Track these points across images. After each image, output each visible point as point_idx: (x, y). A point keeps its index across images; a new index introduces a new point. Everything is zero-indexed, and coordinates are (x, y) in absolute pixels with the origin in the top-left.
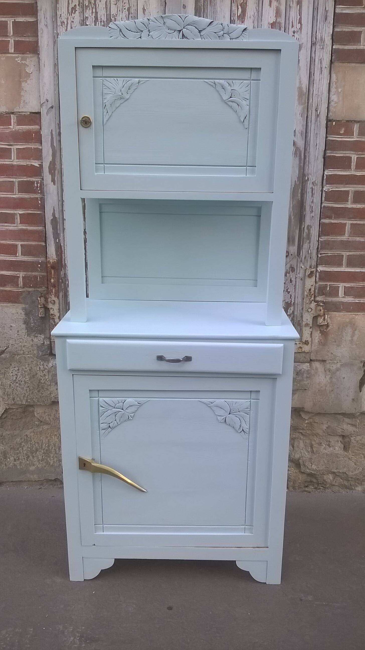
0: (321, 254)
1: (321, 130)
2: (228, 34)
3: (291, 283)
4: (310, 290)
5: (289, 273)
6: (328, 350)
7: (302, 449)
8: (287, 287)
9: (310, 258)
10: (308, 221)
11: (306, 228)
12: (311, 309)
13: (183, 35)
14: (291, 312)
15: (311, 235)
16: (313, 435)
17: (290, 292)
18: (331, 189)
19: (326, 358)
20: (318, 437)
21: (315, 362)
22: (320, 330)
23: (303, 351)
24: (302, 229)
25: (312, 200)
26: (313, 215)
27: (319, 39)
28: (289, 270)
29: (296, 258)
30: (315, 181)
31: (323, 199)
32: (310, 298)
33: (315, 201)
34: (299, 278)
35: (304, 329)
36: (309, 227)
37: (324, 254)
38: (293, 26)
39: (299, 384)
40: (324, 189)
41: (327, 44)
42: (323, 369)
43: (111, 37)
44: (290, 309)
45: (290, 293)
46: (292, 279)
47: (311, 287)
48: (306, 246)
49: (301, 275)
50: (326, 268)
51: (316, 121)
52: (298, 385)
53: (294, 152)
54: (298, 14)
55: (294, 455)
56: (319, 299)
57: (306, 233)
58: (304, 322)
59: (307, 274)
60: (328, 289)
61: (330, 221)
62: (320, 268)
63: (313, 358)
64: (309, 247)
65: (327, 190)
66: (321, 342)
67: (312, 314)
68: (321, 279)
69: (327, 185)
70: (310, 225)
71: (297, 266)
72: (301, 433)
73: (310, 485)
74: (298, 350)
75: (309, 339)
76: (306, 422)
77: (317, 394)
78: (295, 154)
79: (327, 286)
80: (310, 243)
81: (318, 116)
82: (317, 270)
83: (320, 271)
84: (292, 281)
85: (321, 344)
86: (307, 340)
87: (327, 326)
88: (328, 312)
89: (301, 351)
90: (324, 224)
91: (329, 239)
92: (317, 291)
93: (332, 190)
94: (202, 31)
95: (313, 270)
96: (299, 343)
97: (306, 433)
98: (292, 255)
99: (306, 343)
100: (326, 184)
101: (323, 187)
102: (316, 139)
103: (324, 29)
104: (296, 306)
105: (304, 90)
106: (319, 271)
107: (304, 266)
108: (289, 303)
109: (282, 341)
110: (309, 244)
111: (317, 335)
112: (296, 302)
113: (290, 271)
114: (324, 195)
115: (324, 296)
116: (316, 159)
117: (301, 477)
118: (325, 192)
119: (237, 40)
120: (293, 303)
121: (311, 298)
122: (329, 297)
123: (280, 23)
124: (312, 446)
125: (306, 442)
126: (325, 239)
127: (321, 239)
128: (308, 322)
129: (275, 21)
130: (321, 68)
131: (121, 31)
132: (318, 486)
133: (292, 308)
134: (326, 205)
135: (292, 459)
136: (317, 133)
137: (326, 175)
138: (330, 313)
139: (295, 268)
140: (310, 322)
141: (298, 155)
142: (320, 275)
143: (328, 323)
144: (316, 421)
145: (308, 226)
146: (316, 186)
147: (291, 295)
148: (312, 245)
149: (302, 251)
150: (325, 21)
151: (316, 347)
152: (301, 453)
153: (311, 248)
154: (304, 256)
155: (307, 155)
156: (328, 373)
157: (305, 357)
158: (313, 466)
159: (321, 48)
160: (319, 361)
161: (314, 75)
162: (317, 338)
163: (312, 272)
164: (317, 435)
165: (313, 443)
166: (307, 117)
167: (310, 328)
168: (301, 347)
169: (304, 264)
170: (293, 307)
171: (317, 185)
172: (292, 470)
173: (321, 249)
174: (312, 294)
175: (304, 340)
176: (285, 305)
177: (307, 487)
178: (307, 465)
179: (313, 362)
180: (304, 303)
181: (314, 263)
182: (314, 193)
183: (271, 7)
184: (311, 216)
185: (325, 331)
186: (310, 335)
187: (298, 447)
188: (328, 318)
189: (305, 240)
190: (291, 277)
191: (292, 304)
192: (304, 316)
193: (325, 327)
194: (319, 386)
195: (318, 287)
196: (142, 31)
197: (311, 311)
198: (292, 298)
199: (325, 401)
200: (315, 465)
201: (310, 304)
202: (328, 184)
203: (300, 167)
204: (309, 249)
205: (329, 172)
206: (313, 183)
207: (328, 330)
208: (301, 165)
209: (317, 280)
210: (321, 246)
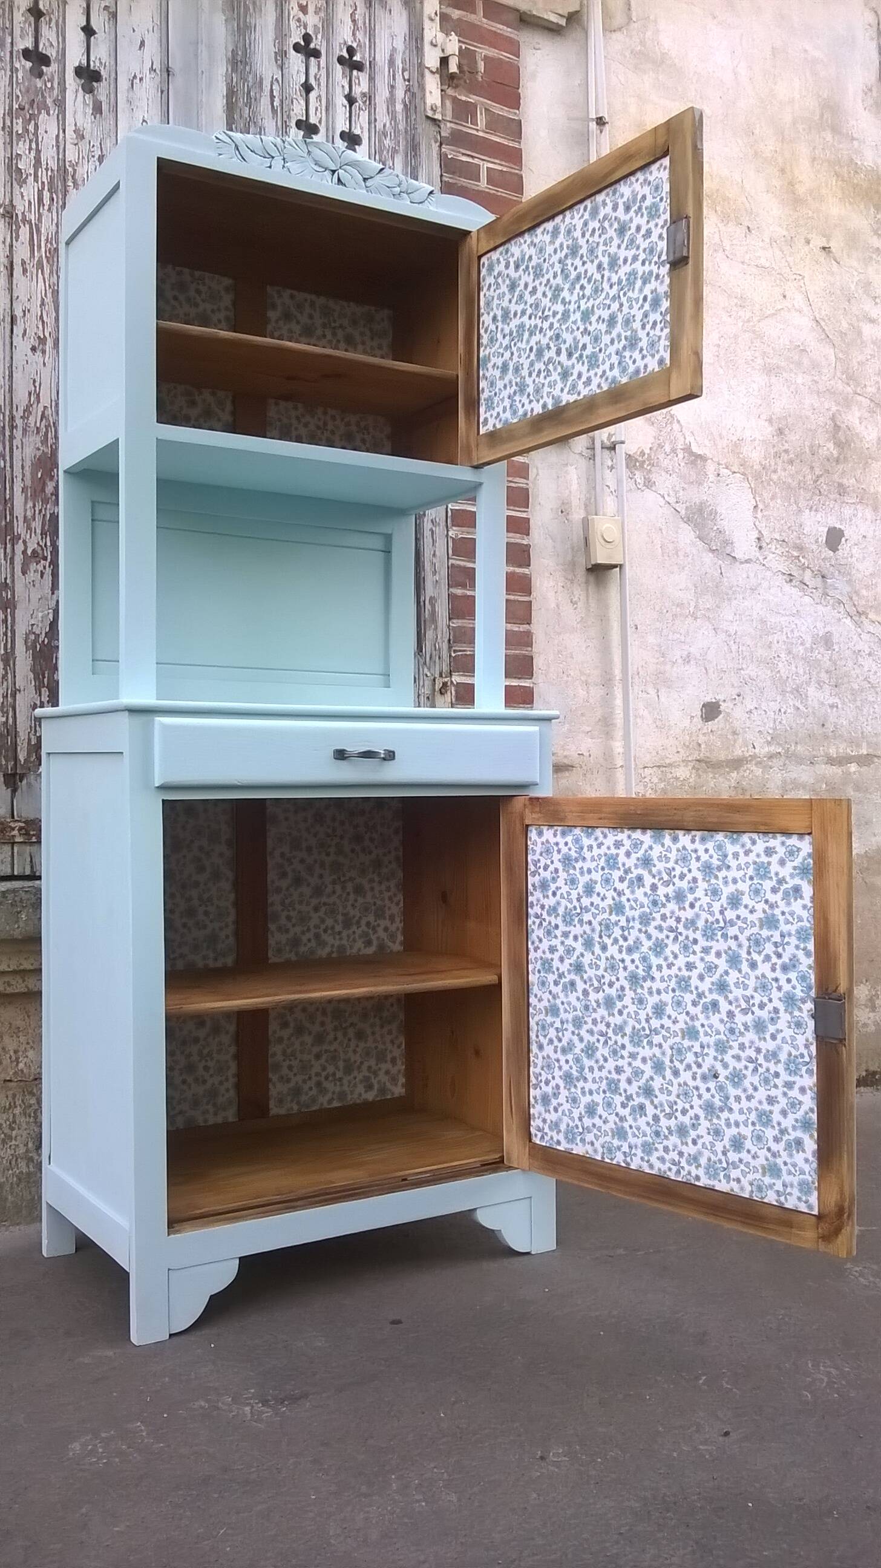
0: (455, 651)
2: (408, 194)
9: (439, 657)
10: (429, 591)
11: (427, 602)
13: (339, 179)
15: (437, 614)
18: (461, 534)
24: (422, 604)
25: (433, 552)
26: (437, 580)
29: (416, 658)
31: (450, 551)
33: (437, 553)
36: (433, 601)
37: (460, 651)
40: (450, 534)
43: (220, 154)
48: (430, 634)
49: (427, 691)
50: (464, 678)
57: (429, 610)
59: (437, 688)
61: (463, 591)
62: (456, 678)
64: (435, 637)
65: (454, 536)
68: (459, 698)
69: (454, 528)
70: (434, 597)
71: (418, 672)
80: (436, 629)
82: (450, 682)
83: (457, 683)
91: (466, 625)
93: (462, 537)
94: (367, 179)
95: (446, 680)
100: (452, 525)
101: (448, 531)
106: (455, 683)
107: (430, 672)
109: (534, 722)
110: (435, 632)
114: (450, 544)
118: (451, 539)
119: (420, 205)
126: (458, 625)
127: (453, 623)
131: (238, 149)
134: (454, 562)
139: (417, 676)
142: (456, 692)
145: (431, 598)
146: (437, 528)
148: (439, 633)
149: (425, 644)
153: (439, 640)
154: (430, 654)
163: (445, 684)
169: (429, 669)
171: (439, 524)
173: (454, 642)
181: (445, 668)
182: (436, 540)
189: (427, 623)
196: (273, 157)
202: (455, 526)
204: (436, 641)
205: (455, 504)
206: (432, 521)
209: (453, 700)
210: (454, 636)
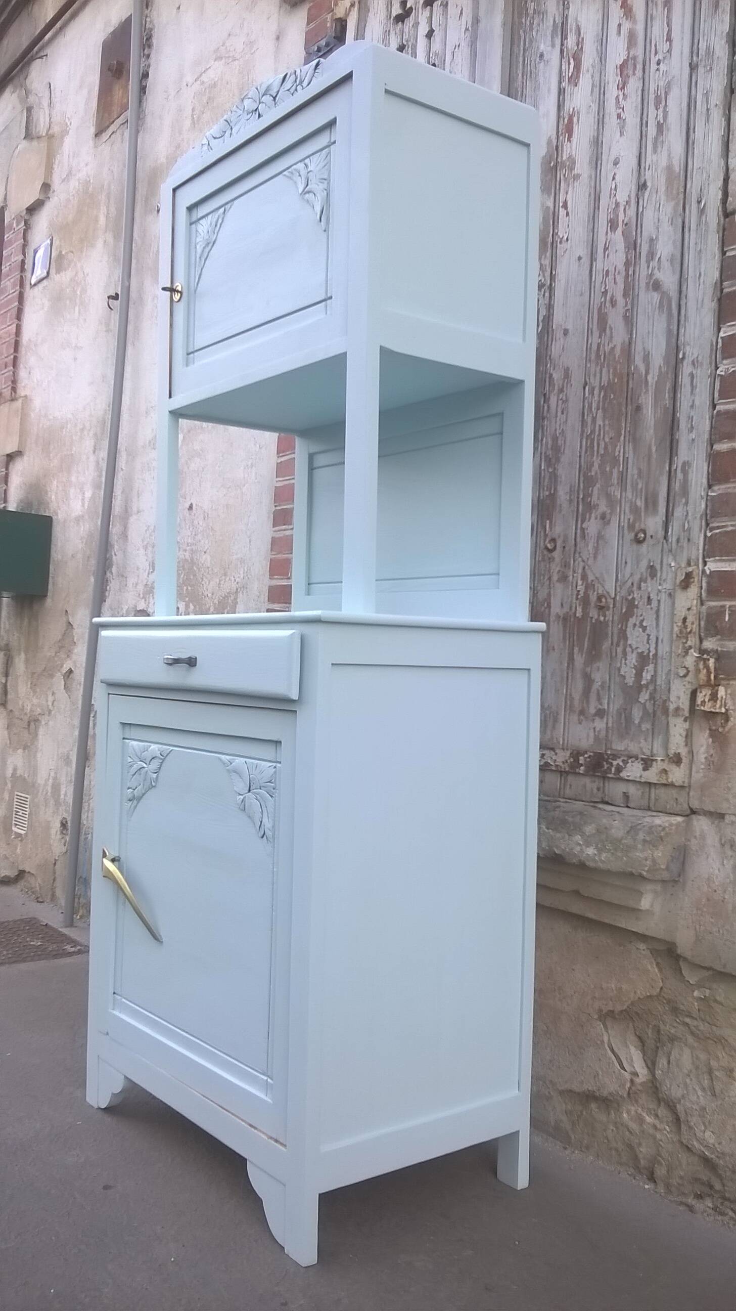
0: (712, 529)
1: (710, 237)
3: (649, 607)
4: (685, 620)
5: (645, 582)
6: (729, 785)
7: (689, 1076)
8: (641, 615)
9: (689, 540)
10: (683, 454)
11: (680, 469)
12: (687, 668)
14: (649, 678)
15: (689, 484)
16: (715, 1042)
17: (646, 627)
18: (733, 367)
19: (724, 807)
20: (727, 1049)
21: (700, 817)
22: (710, 730)
23: (670, 780)
24: (673, 473)
25: (691, 401)
26: (694, 437)
27: (704, 54)
28: (645, 574)
29: (661, 544)
30: (697, 357)
31: (716, 395)
32: (684, 641)
33: (697, 403)
34: (665, 592)
35: (672, 720)
36: (686, 466)
37: (718, 528)
38: (656, 53)
39: (627, 856)
40: (718, 372)
41: (718, 58)
42: (717, 839)
44: (647, 669)
45: (648, 632)
46: (651, 595)
47: (687, 612)
48: (679, 512)
49: (668, 586)
50: (723, 564)
51: (699, 224)
52: (625, 858)
53: (658, 303)
54: (666, 25)
55: (669, 1086)
56: (710, 644)
57: (680, 480)
58: (672, 703)
59: (678, 581)
60: (727, 619)
61: (730, 445)
62: (713, 566)
63: (695, 805)
64: (685, 513)
65: (723, 373)
66: (713, 762)
67: (689, 682)
68: (713, 592)
69: (725, 362)
70: (688, 461)
71: (662, 562)
72: (687, 1024)
73: (709, 1196)
74: (660, 777)
75: (683, 751)
76: (696, 994)
77: (705, 910)
78: (659, 308)
79: (723, 609)
80: (687, 503)
81: (702, 212)
82: (704, 571)
83: (711, 572)
84: (651, 600)
85: (712, 767)
86: (679, 753)
87: (726, 717)
88: (729, 680)
89: (664, 782)
90: (719, 453)
91: (729, 490)
92: (702, 623)
93: (733, 371)
95: (695, 569)
96: (662, 760)
97: (697, 1027)
98: (652, 536)
99: (677, 760)
100: (723, 359)
101: (715, 368)
102: (700, 264)
103: (713, 30)
104: (659, 661)
105: (677, 170)
106: (708, 572)
107: (675, 561)
108: (645, 654)
110: (685, 507)
111: (703, 740)
112: (660, 653)
113: (648, 575)
114: (717, 386)
115: (719, 637)
116: (699, 306)
117: (684, 1157)
118: (719, 378)
119: (309, 88)
120: (653, 655)
121: (687, 640)
122: (731, 640)
123: (635, 58)
124: (710, 1071)
125: (698, 1058)
126: (720, 492)
127: (713, 491)
128: (681, 704)
129: (626, 58)
130: (708, 110)
132: (722, 1204)
133: (651, 667)
134: (721, 408)
135: (665, 1097)
136: (701, 250)
137: (722, 338)
138: (731, 682)
139: (658, 567)
140: (685, 704)
141: (665, 307)
142: (708, 583)
143: (727, 710)
144: (718, 998)
145: (684, 464)
146: (699, 369)
147: (649, 635)
148: (690, 508)
149: (672, 526)
150: (715, 11)
151: (702, 775)
152: (685, 1084)
153: (690, 517)
154: (677, 538)
155: (683, 303)
156: (729, 853)
157: (677, 799)
158: (708, 1134)
159: (708, 71)
160: (710, 814)
161: (694, 132)
162: (703, 749)
163: (689, 576)
164: (721, 1041)
165: (714, 1064)
166: (684, 223)
167: (685, 720)
168: (665, 771)
169: (674, 557)
170: (653, 665)
171: (702, 364)
172: (665, 1129)
173: (712, 517)
174: (689, 630)
175: (671, 752)
176: (637, 661)
177: (699, 1197)
178: (692, 1124)
179: (694, 816)
180: (673, 654)
181: (697, 553)
182: (696, 385)
183: (620, 36)
184: (691, 438)
185: (720, 730)
186: (684, 739)
187: (678, 1066)
188: (728, 696)
189: (677, 498)
190: (650, 589)
191: (651, 657)
192: (673, 687)
193: (719, 721)
194: (709, 886)
195: (705, 614)
197: (685, 676)
198: (650, 641)
199: (723, 934)
200: (712, 1132)
201: (684, 656)
202: (726, 358)
203: (669, 331)
204: (686, 520)
205: (729, 329)
206: (694, 362)
207: (727, 729)
208: (671, 327)
209: (704, 595)
210: (712, 510)
